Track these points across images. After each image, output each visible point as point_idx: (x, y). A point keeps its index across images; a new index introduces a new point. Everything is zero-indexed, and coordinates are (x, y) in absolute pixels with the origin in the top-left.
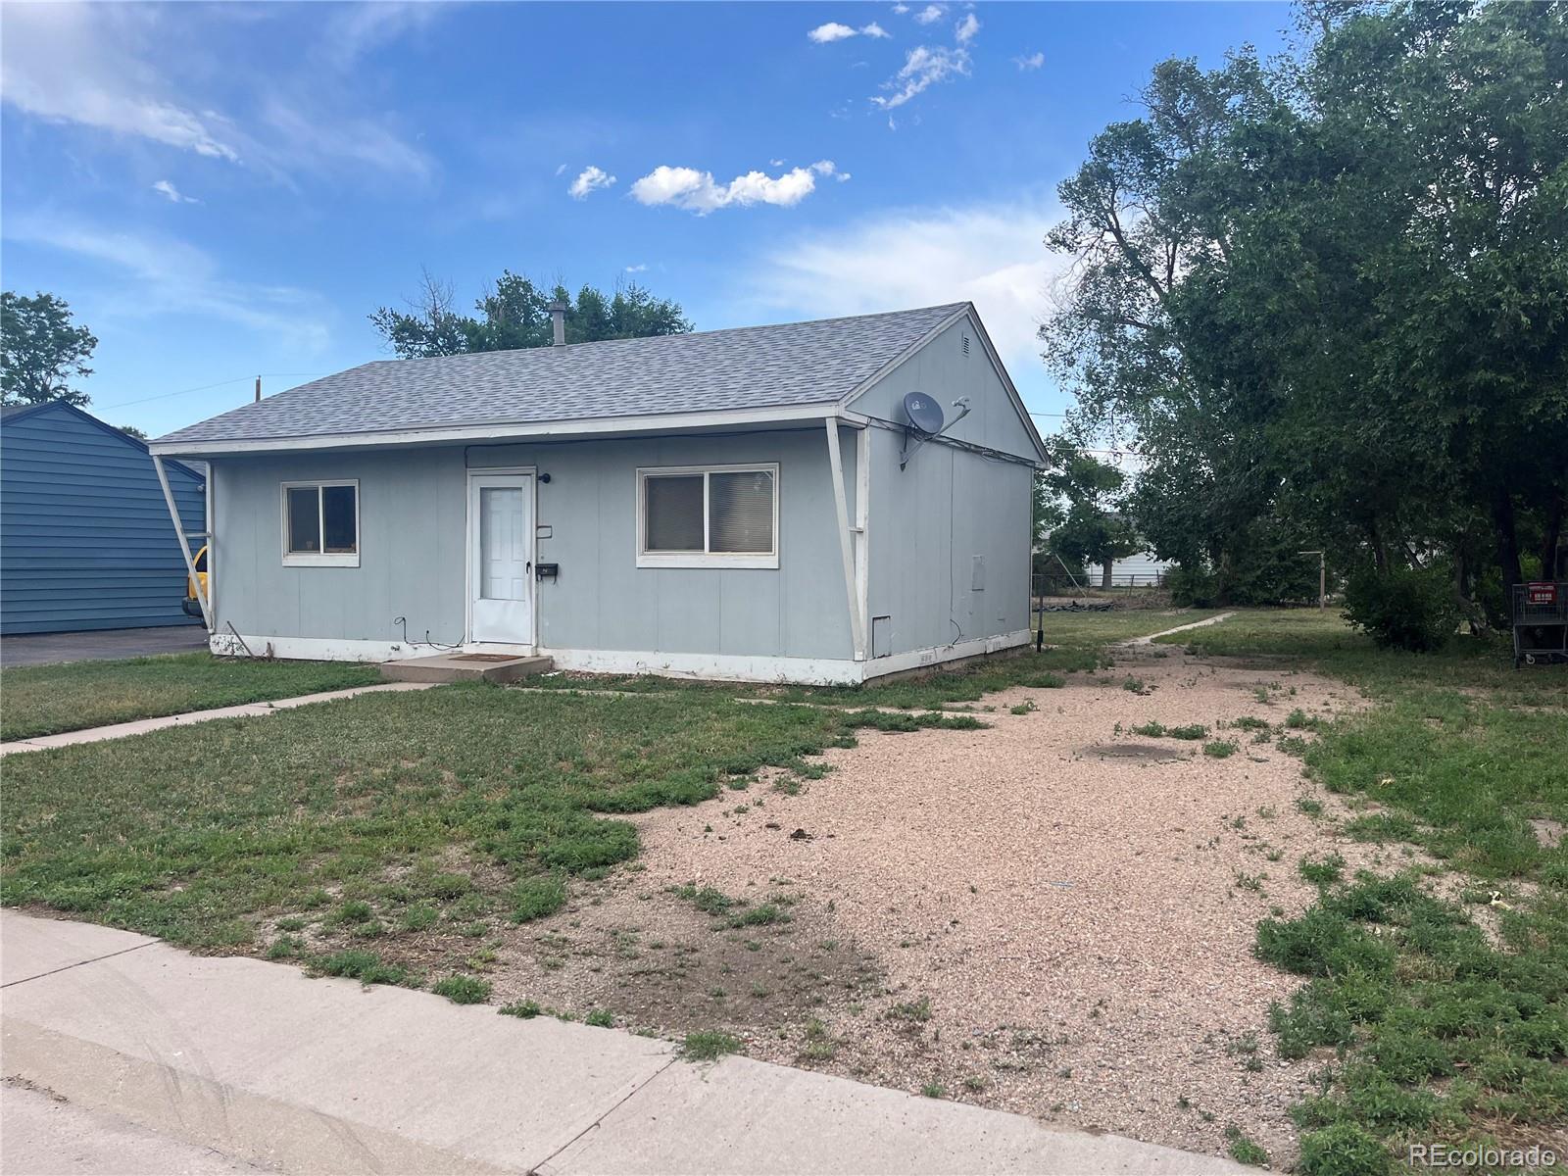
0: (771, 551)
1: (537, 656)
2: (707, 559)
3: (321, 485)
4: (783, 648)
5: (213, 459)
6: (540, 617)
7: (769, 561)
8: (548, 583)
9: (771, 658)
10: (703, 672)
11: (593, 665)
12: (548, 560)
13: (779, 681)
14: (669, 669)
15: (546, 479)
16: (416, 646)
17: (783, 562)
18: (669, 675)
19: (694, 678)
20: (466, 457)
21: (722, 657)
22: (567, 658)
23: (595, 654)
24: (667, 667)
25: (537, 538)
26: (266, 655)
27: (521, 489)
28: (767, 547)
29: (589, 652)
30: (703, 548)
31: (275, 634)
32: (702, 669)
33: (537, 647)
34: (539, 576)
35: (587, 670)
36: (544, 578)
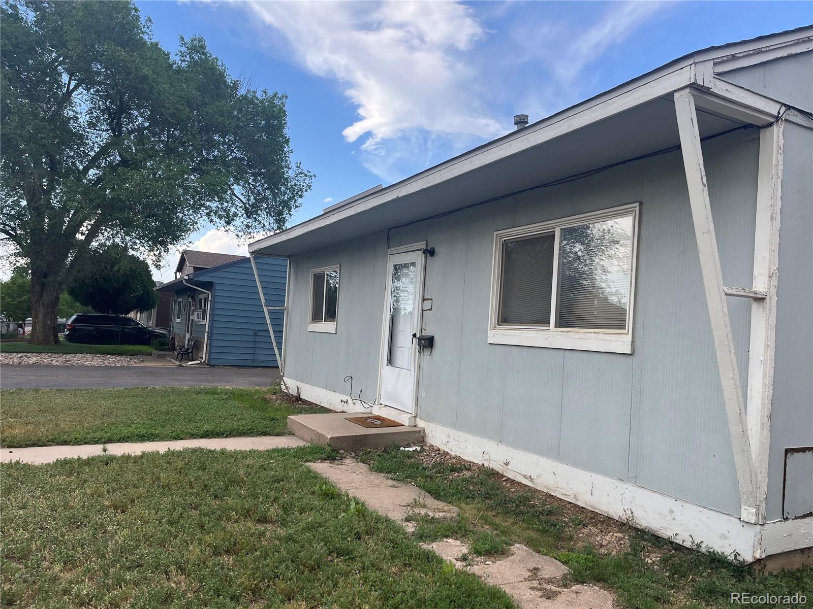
0: (625, 328)
1: (415, 426)
3: (326, 270)
6: (420, 388)
8: (426, 355)
9: (616, 483)
10: (539, 481)
11: (450, 445)
12: (428, 332)
13: (625, 519)
14: (509, 467)
15: (432, 253)
17: (638, 344)
19: (531, 484)
20: (389, 239)
21: (560, 465)
22: (435, 434)
24: (507, 464)
25: (422, 310)
27: (416, 263)
28: (618, 324)
29: (448, 429)
30: (549, 323)
31: (300, 380)
32: (540, 476)
33: (416, 417)
34: (420, 347)
36: (423, 349)
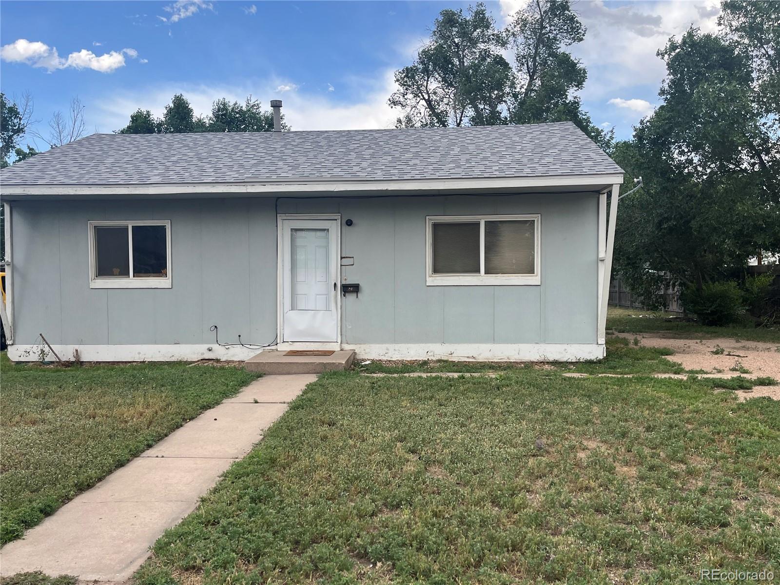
0: (534, 273)
1: (342, 350)
2: (482, 279)
3: (130, 225)
4: (543, 338)
5: (14, 201)
6: (344, 321)
7: (534, 280)
8: (351, 297)
9: (534, 345)
10: (480, 357)
11: (390, 354)
12: (350, 281)
13: (541, 359)
14: (453, 355)
15: (349, 223)
16: (227, 347)
17: (543, 280)
18: (456, 360)
19: (474, 360)
20: (276, 206)
21: (495, 345)
22: (367, 351)
23: (391, 347)
24: (451, 354)
25: (341, 265)
26: (73, 359)
27: (328, 230)
28: (531, 271)
29: (387, 345)
30: (480, 272)
31: (81, 343)
32: (480, 354)
33: (342, 343)
34: (343, 293)
35: (385, 359)
36: (347, 294)
